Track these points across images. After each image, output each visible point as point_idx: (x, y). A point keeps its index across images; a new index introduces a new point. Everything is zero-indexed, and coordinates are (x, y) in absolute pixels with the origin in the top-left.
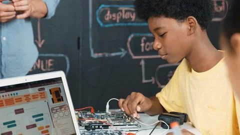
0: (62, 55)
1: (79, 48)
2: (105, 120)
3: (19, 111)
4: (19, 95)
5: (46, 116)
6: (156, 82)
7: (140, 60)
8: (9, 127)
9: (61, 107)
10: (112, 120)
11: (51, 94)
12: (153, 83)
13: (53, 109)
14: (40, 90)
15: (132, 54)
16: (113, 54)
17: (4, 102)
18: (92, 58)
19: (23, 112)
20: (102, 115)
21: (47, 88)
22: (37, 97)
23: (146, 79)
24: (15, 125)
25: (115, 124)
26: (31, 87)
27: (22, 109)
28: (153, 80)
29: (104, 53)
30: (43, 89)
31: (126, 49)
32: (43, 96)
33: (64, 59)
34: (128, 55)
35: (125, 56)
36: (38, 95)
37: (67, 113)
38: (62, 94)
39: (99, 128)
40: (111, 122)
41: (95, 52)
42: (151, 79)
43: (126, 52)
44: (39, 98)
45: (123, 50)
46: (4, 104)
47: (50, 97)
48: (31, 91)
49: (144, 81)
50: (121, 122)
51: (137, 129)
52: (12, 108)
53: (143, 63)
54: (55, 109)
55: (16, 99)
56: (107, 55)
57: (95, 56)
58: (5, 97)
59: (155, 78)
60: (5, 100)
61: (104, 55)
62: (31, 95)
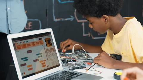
0: (37, 20)
1: (47, 15)
2: (73, 57)
3: (29, 52)
4: (29, 42)
5: (44, 55)
6: (91, 36)
7: (82, 22)
8: (24, 61)
9: (51, 49)
10: (77, 57)
11: (46, 42)
12: (89, 36)
13: (47, 50)
14: (40, 39)
15: (77, 19)
16: (66, 19)
17: (21, 46)
18: (54, 21)
19: (31, 52)
20: (70, 54)
21: (43, 38)
22: (38, 44)
23: (85, 34)
24: (27, 60)
25: (79, 59)
26: (35, 38)
27: (31, 50)
28: (89, 35)
29: (61, 19)
30: (41, 39)
31: (74, 16)
32: (41, 43)
33: (38, 22)
34: (75, 20)
35: (73, 21)
36: (38, 42)
37: (54, 53)
38: (51, 42)
39: (70, 62)
40: (77, 58)
41: (56, 18)
42: (88, 34)
43: (74, 18)
44: (39, 44)
45: (72, 17)
46: (21, 47)
47: (45, 43)
48: (35, 40)
49: (84, 35)
50: (83, 58)
51: (92, 62)
52: (26, 50)
53: (83, 24)
54: (48, 50)
55: (27, 45)
56: (63, 20)
57: (56, 20)
58: (21, 43)
59: (90, 33)
60: (22, 45)
61: (61, 20)
62: (35, 42)
